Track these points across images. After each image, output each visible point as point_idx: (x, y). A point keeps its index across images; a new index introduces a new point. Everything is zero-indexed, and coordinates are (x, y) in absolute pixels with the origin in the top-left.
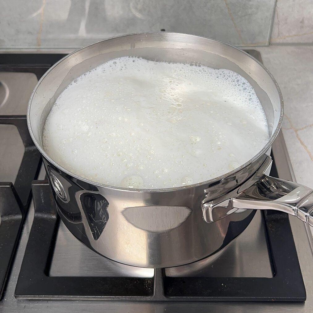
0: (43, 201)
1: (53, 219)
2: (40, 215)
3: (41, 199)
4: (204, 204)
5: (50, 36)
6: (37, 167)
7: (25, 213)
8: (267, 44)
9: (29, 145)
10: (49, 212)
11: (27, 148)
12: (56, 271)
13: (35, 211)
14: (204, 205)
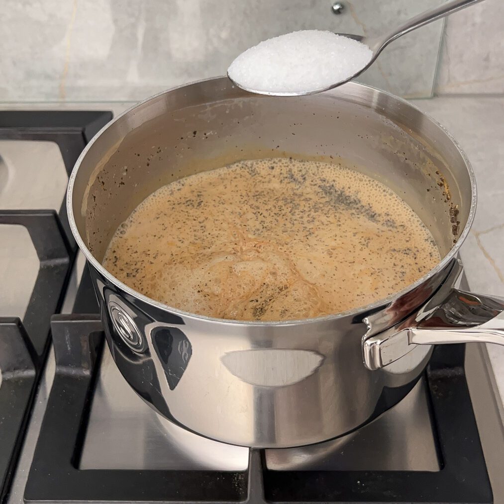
0: (69, 349)
1: (84, 377)
2: (64, 370)
3: (67, 345)
4: (366, 339)
5: (81, 83)
6: (59, 292)
7: (41, 367)
8: (430, 95)
9: (46, 257)
10: (79, 366)
11: (44, 263)
12: (91, 460)
13: (56, 364)
14: (367, 342)
